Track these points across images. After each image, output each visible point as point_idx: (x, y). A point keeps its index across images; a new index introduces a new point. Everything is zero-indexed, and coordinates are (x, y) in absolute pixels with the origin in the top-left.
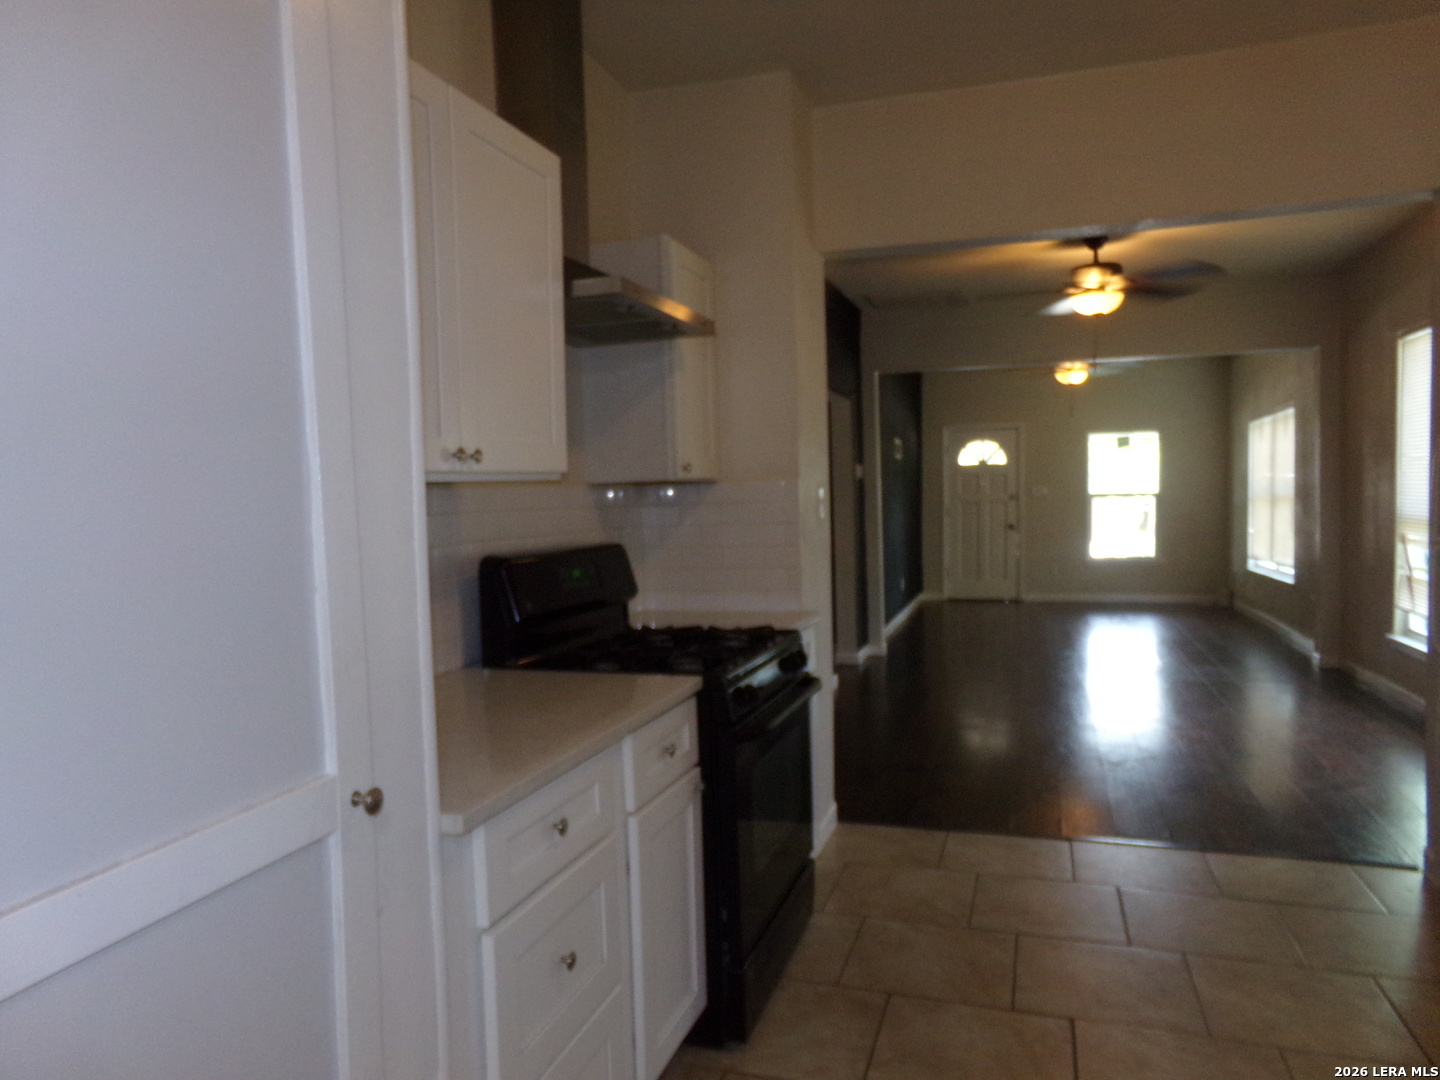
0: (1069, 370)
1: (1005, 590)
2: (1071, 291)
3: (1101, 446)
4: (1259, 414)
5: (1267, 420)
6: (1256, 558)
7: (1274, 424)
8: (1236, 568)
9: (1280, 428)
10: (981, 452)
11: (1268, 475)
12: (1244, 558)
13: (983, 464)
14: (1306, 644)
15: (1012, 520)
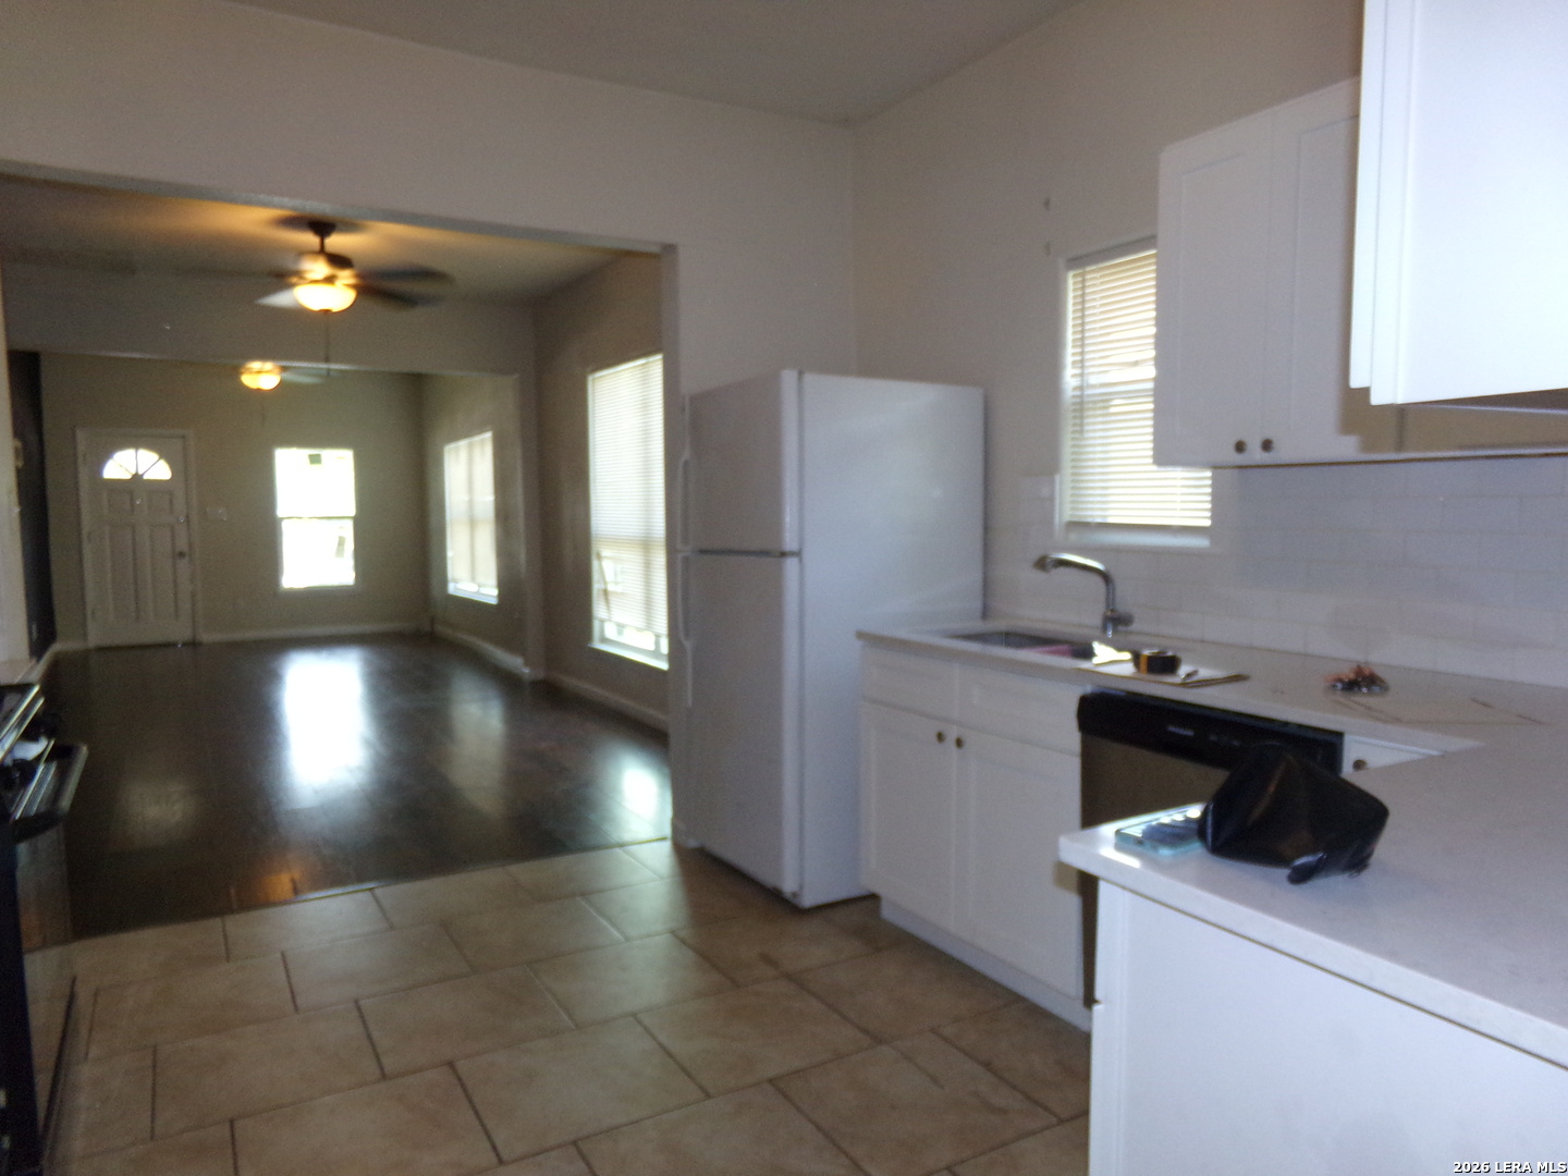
0: (259, 372)
1: (179, 631)
2: (294, 280)
3: (289, 463)
4: (456, 436)
5: (463, 443)
6: (455, 581)
7: (470, 446)
8: (435, 592)
9: (477, 452)
10: (133, 463)
11: (466, 498)
12: (444, 582)
13: (137, 477)
14: (514, 662)
15: (182, 544)
